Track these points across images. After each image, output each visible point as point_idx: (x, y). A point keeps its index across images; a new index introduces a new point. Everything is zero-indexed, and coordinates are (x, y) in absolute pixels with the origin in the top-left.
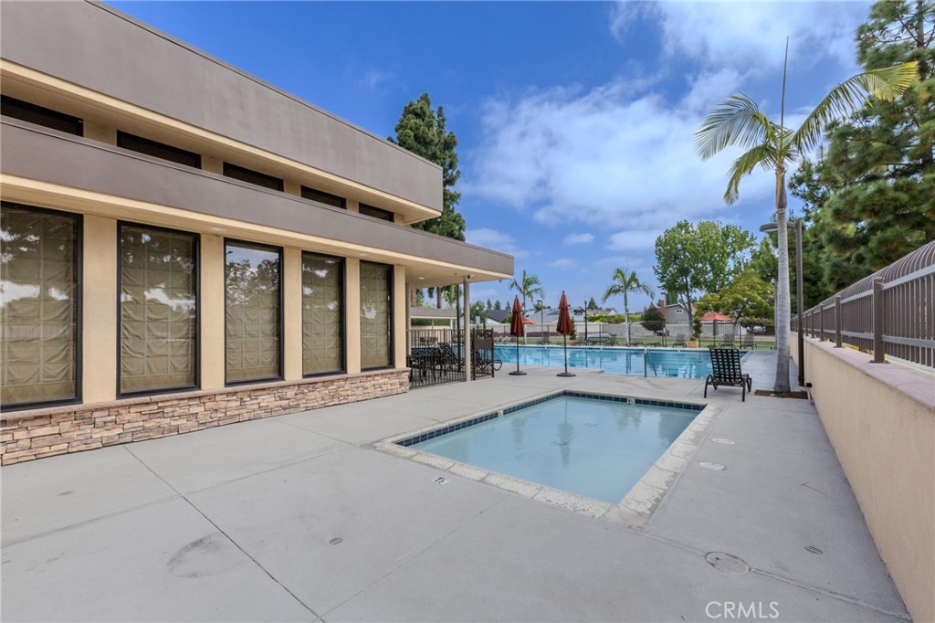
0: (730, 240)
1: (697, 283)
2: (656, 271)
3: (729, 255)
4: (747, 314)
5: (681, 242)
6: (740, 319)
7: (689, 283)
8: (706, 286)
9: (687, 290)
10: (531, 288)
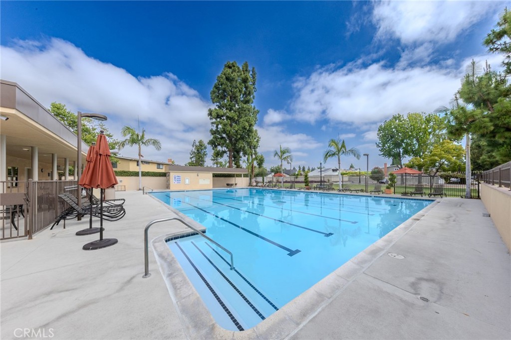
0: (431, 124)
1: (406, 152)
2: (378, 146)
3: (430, 133)
4: (444, 170)
5: (395, 127)
6: (438, 173)
7: (401, 152)
8: (413, 153)
9: (399, 156)
10: (285, 155)
